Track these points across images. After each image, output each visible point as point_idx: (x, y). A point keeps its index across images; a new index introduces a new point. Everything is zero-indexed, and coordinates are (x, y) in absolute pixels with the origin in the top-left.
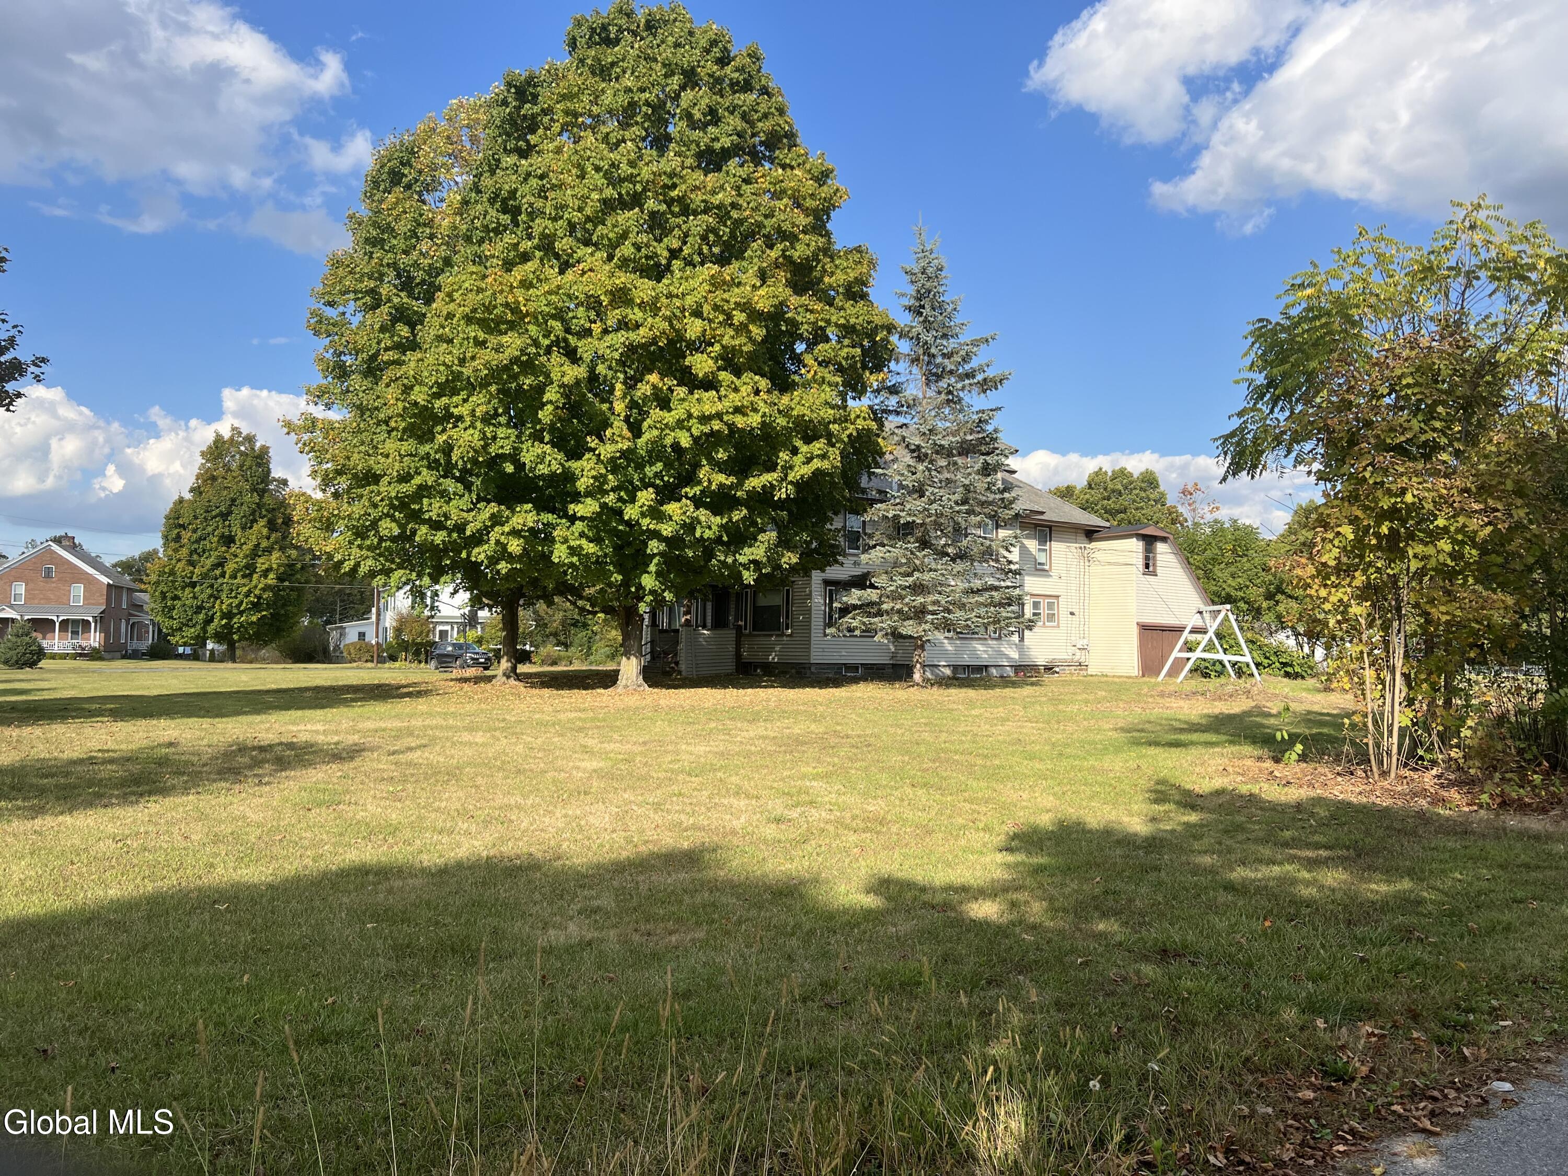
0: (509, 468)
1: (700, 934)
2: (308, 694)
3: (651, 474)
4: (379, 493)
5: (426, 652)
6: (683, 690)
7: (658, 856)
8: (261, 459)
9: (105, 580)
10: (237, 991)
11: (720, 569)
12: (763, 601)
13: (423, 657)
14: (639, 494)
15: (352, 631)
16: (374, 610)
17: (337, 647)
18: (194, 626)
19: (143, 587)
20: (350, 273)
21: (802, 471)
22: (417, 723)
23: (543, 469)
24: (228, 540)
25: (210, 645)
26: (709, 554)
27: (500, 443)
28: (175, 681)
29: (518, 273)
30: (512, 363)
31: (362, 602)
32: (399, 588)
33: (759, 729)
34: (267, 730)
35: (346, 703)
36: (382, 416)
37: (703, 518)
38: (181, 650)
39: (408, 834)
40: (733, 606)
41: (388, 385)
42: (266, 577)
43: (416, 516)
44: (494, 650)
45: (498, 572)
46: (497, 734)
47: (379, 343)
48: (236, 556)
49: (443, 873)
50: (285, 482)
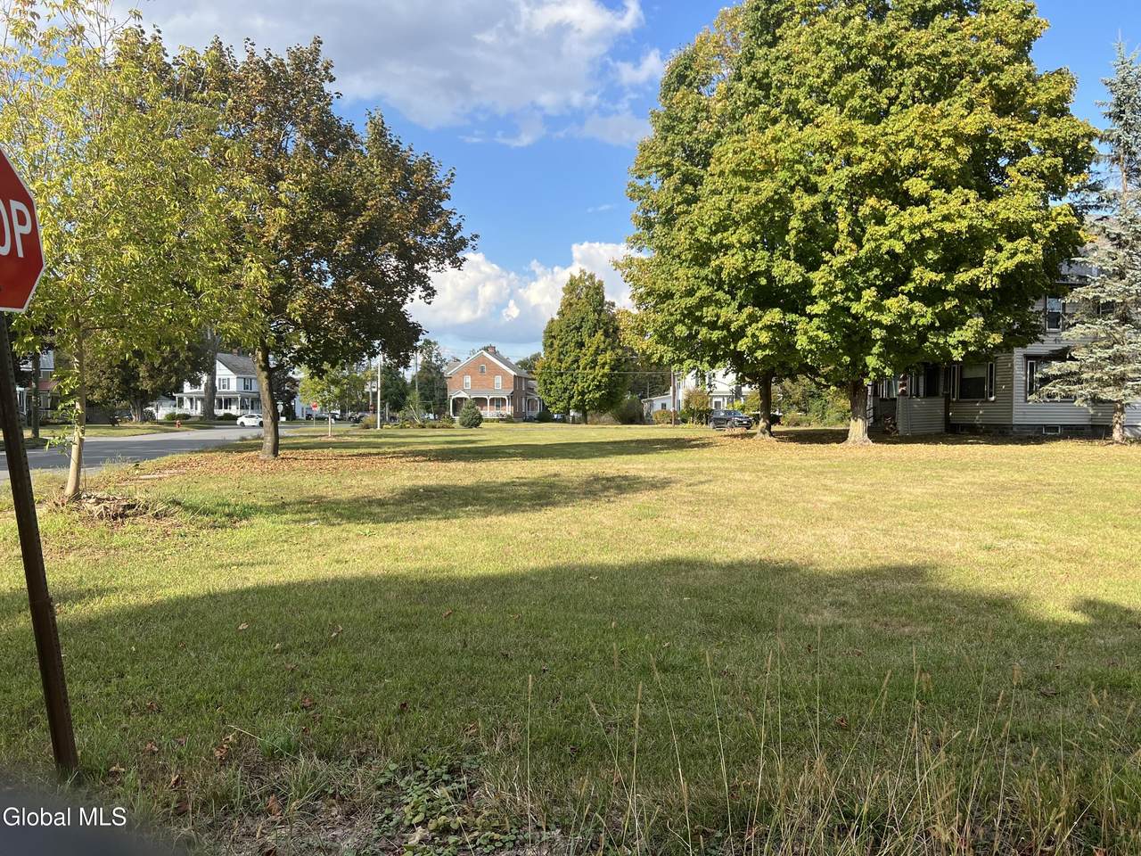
0: (763, 281)
1: (928, 629)
2: (634, 444)
3: (872, 277)
4: (674, 305)
5: (707, 416)
6: (901, 445)
7: (890, 569)
8: (598, 290)
9: (513, 373)
10: (609, 631)
11: (932, 350)
12: (969, 374)
13: (704, 420)
14: (864, 293)
15: (658, 402)
16: (671, 388)
17: (648, 414)
18: (563, 401)
19: (533, 376)
20: (653, 153)
21: (1006, 264)
22: (704, 465)
23: (788, 280)
24: (581, 345)
25: (572, 413)
26: (922, 338)
27: (757, 263)
28: (554, 436)
29: (769, 133)
30: (767, 202)
31: (663, 383)
32: (689, 372)
33: (968, 477)
34: (610, 467)
35: (655, 450)
36: (676, 252)
37: (916, 309)
38: (556, 416)
39: (705, 540)
40: (942, 378)
41: (680, 230)
42: (603, 368)
43: (698, 320)
44: (754, 415)
45: (756, 358)
46: (760, 474)
47: (673, 199)
48: (585, 355)
49: (731, 569)
50: (613, 305)
